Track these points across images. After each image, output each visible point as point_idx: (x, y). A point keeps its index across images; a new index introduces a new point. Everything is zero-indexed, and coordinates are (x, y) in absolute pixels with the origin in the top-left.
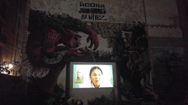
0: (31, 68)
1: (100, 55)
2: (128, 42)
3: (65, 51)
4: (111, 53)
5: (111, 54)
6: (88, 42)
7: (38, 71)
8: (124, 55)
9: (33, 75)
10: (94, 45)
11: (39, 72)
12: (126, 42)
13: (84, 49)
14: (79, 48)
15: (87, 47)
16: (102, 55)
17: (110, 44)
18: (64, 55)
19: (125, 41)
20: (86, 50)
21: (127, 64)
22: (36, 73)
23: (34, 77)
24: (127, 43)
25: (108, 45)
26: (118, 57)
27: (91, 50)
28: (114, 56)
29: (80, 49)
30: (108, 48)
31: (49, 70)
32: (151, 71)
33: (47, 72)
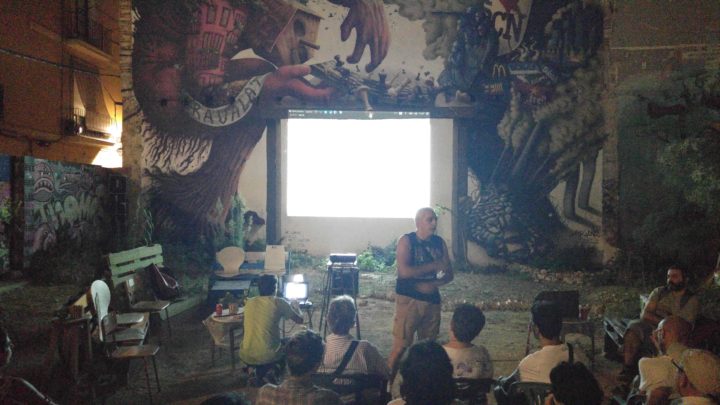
0: (153, 140)
1: (392, 91)
2: (512, 34)
3: (261, 79)
4: (439, 81)
5: (436, 84)
6: (344, 38)
7: (175, 151)
8: (490, 89)
9: (160, 164)
10: (367, 49)
11: (177, 155)
12: (504, 32)
13: (330, 68)
14: (311, 66)
15: (343, 59)
16: (401, 90)
17: (433, 45)
18: (257, 92)
19: (501, 29)
20: (337, 73)
21: (500, 126)
22: (169, 159)
23: (164, 170)
24: (507, 36)
25: (425, 46)
26: (464, 94)
27: (358, 70)
28: (448, 92)
29: (315, 70)
30: (427, 58)
31: (209, 149)
32: (601, 152)
33: (203, 154)
